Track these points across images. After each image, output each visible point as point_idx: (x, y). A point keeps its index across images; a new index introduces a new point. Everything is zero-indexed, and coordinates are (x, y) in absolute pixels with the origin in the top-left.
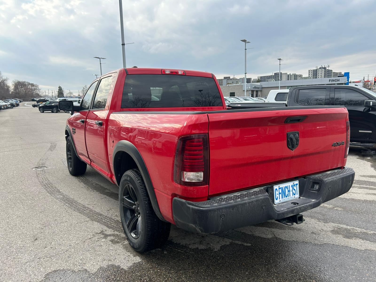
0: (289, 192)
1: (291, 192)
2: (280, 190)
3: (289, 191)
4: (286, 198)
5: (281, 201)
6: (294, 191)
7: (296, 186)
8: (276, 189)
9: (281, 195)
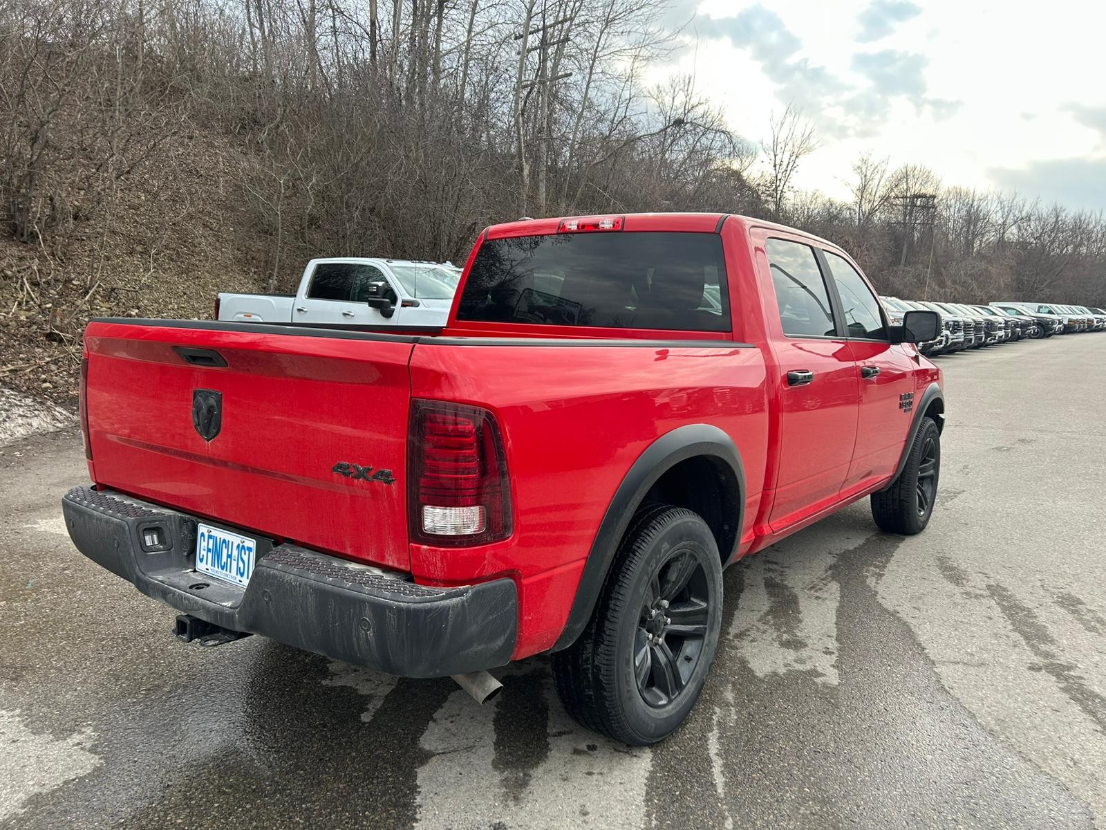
0: (229, 560)
1: (233, 562)
2: (211, 541)
3: (229, 556)
4: (220, 570)
5: (209, 571)
6: (241, 565)
7: (247, 552)
8: (203, 535)
9: (210, 554)
